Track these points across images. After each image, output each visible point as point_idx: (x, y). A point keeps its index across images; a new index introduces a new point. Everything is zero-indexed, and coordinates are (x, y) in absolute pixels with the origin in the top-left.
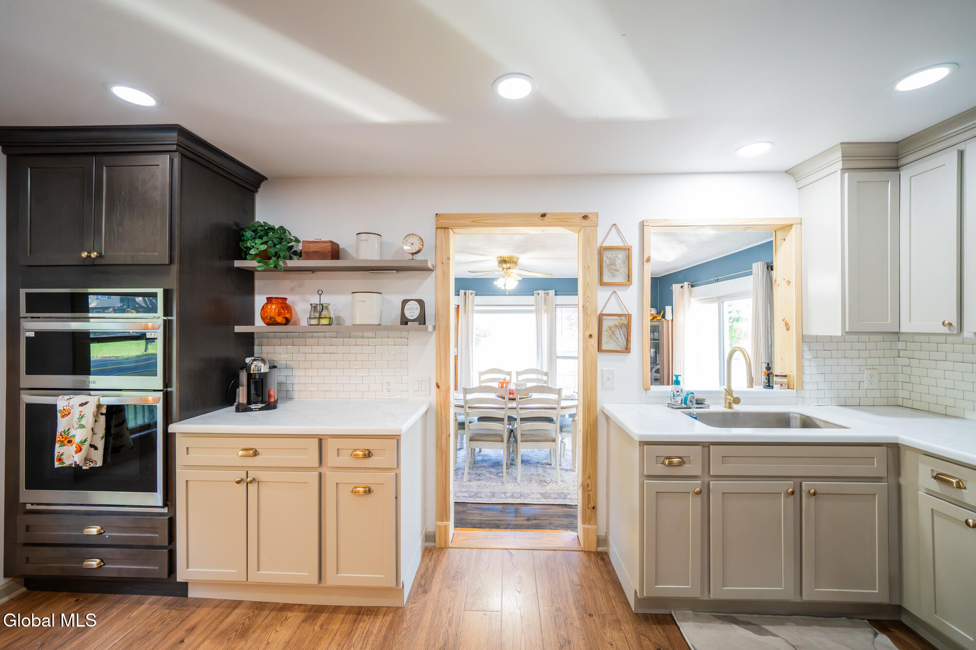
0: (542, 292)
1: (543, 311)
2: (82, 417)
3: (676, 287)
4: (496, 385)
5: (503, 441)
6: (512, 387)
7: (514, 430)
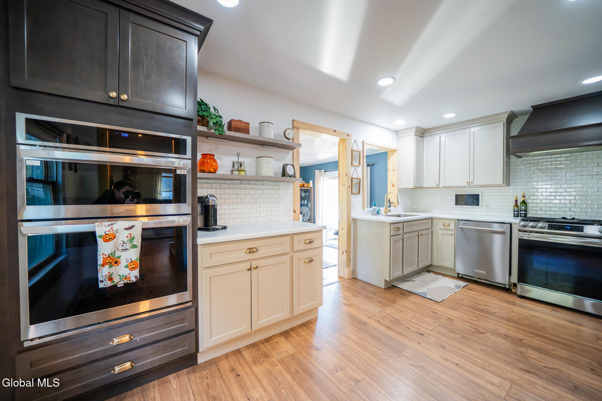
2: (133, 239)
3: (317, 172)
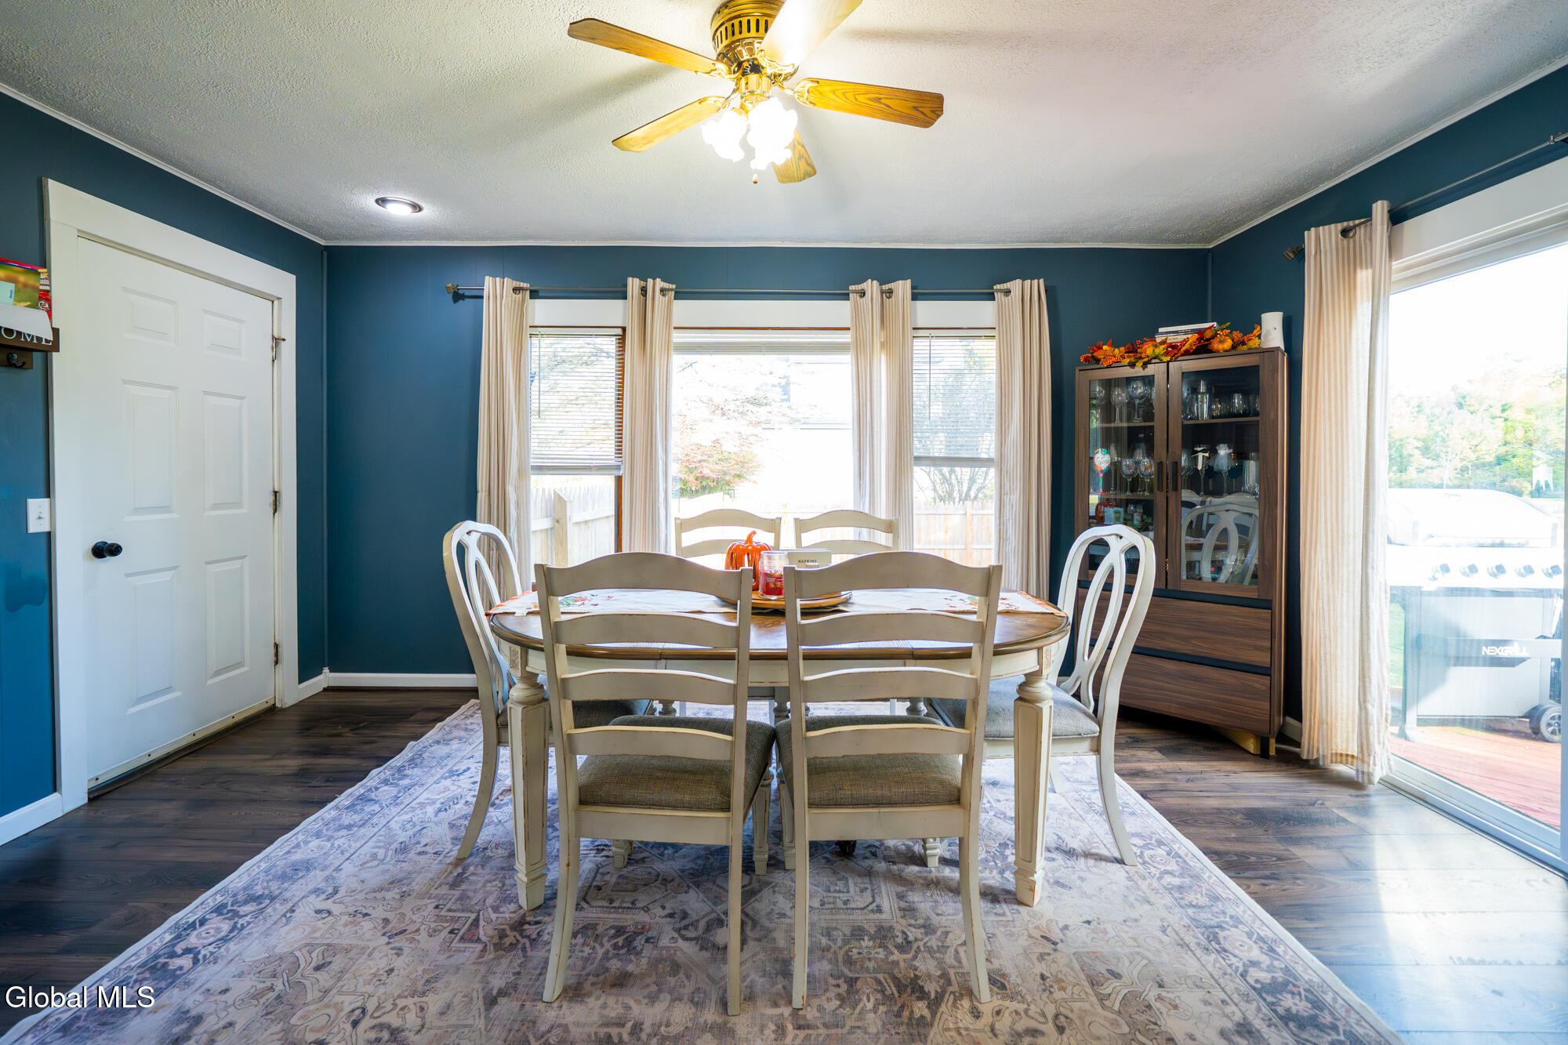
0: (872, 287)
1: (877, 345)
3: (1321, 237)
4: (717, 562)
5: (726, 807)
6: (774, 564)
7: (782, 737)
